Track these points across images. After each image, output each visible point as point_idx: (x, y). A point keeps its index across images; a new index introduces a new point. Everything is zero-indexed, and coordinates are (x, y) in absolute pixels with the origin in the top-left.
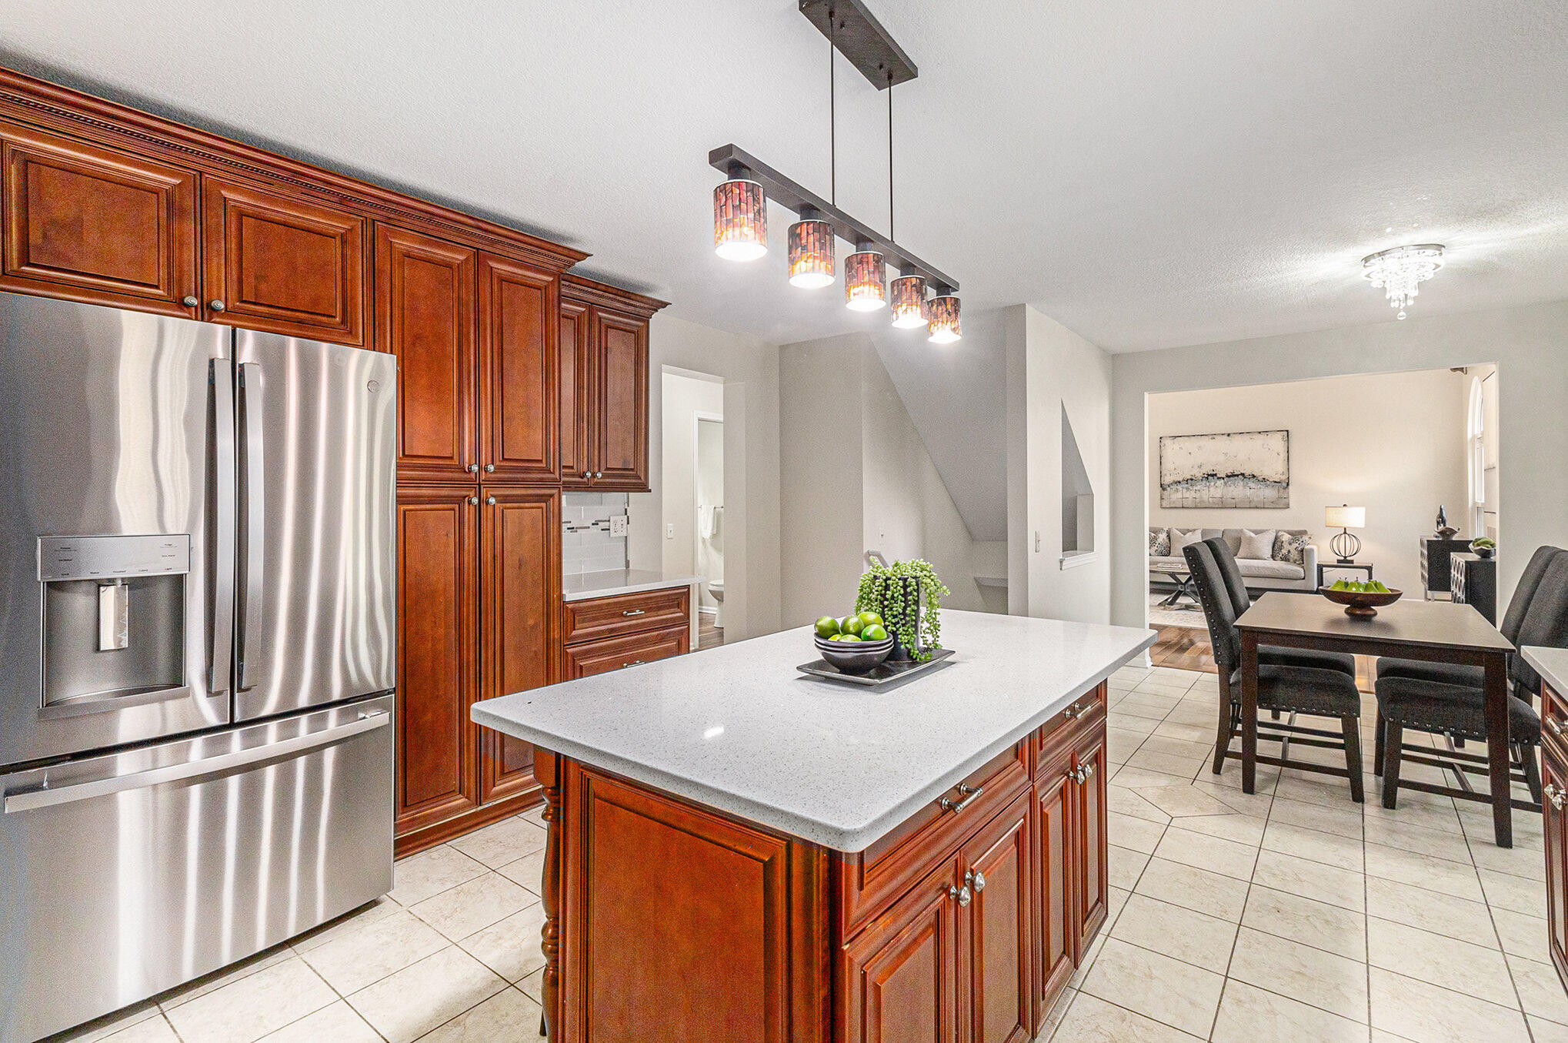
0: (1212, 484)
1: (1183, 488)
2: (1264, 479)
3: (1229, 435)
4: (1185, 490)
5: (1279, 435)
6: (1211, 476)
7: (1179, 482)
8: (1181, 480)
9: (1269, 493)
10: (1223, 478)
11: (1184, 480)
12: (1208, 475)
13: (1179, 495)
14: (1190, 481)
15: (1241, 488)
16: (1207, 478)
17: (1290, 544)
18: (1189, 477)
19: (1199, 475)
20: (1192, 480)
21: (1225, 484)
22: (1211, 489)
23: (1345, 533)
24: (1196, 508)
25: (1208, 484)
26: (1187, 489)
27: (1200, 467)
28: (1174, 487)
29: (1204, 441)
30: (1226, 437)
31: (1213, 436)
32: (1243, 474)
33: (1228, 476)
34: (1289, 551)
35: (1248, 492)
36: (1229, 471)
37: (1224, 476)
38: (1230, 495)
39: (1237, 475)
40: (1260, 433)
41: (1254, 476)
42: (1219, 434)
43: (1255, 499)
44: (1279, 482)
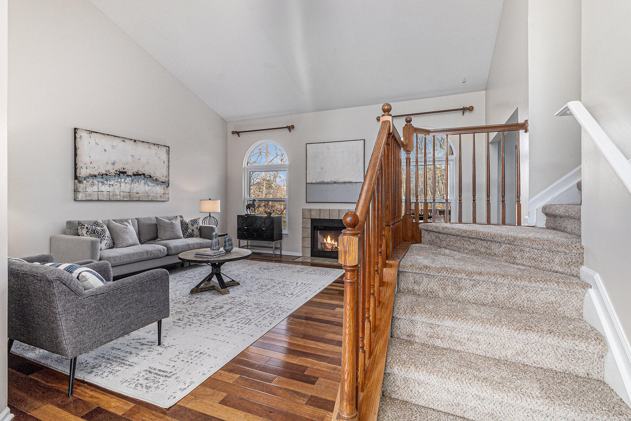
0: (123, 180)
1: (98, 182)
2: (156, 179)
3: (135, 141)
4: (100, 184)
5: (165, 149)
6: (122, 173)
7: (95, 176)
8: (96, 173)
9: (158, 190)
10: (131, 176)
11: (99, 174)
12: (120, 172)
13: (95, 188)
14: (105, 176)
15: (143, 185)
16: (119, 174)
17: (193, 225)
18: (104, 172)
19: (113, 171)
20: (107, 175)
21: (132, 180)
22: (123, 184)
23: (210, 216)
24: (110, 201)
25: (119, 180)
26: (103, 183)
27: (113, 164)
28: (90, 180)
29: (117, 142)
30: (133, 142)
31: (124, 139)
32: (144, 174)
33: (134, 175)
34: (193, 230)
35: (147, 188)
36: (135, 170)
37: (131, 174)
38: (135, 191)
39: (140, 175)
40: (154, 144)
41: (151, 177)
42: (127, 138)
43: (152, 194)
44: (164, 183)
